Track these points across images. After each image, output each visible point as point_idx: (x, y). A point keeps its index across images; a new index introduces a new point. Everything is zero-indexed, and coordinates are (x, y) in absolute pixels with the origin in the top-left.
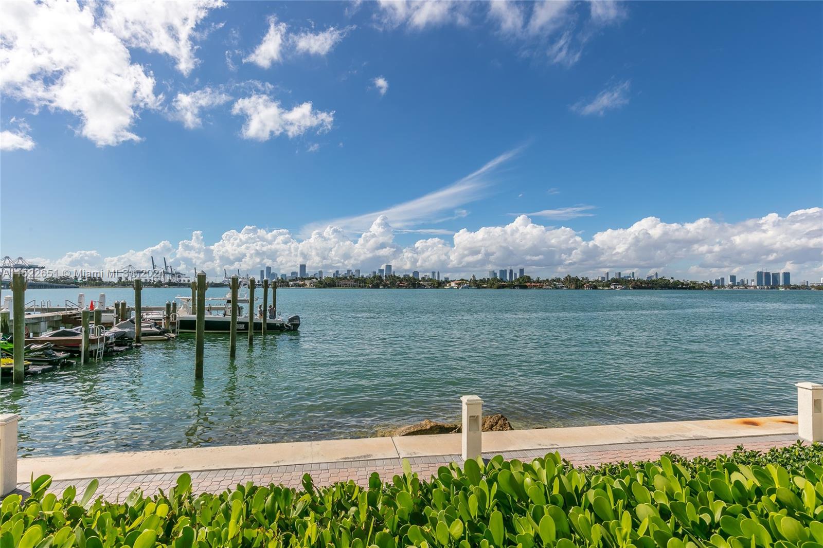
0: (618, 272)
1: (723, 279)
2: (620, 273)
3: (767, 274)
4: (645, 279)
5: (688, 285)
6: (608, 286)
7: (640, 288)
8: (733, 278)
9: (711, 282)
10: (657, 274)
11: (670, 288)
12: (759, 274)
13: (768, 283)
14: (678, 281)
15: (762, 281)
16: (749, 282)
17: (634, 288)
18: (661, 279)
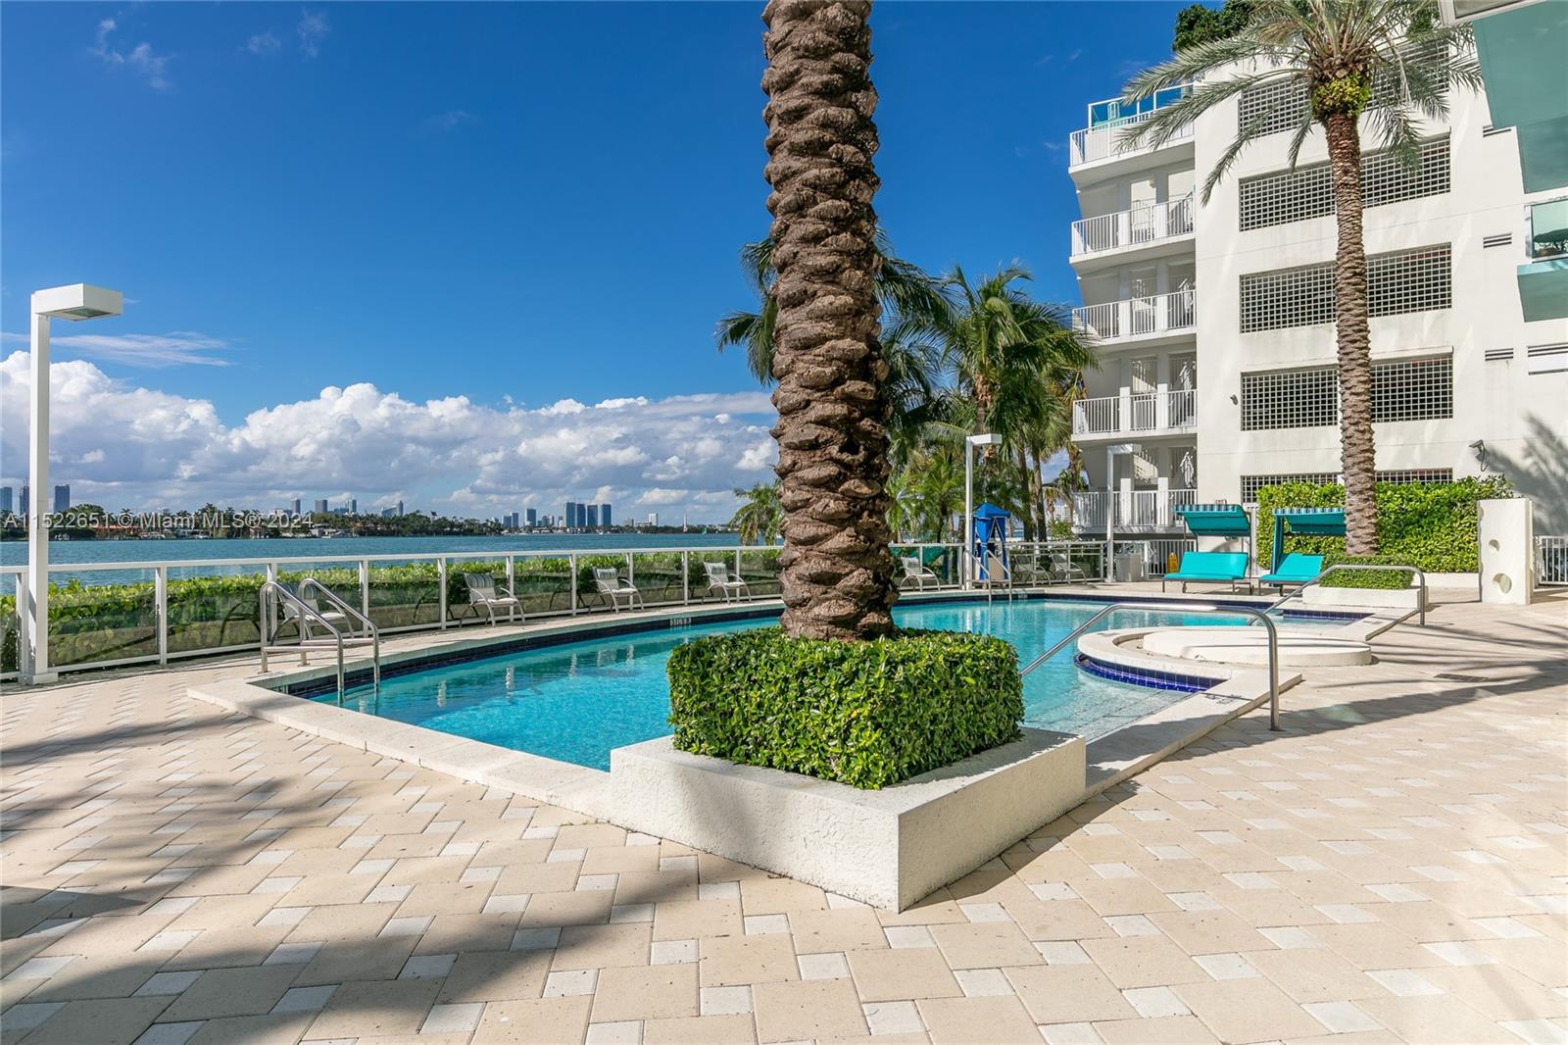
0: (321, 499)
1: (516, 516)
2: (325, 502)
3: (581, 507)
4: (380, 515)
5: (460, 526)
6: (305, 529)
7: (373, 533)
8: (532, 514)
9: (497, 520)
10: (401, 504)
11: (429, 534)
12: (570, 506)
13: (581, 523)
14: (444, 518)
15: (573, 520)
16: (556, 520)
17: (361, 534)
18: (414, 515)
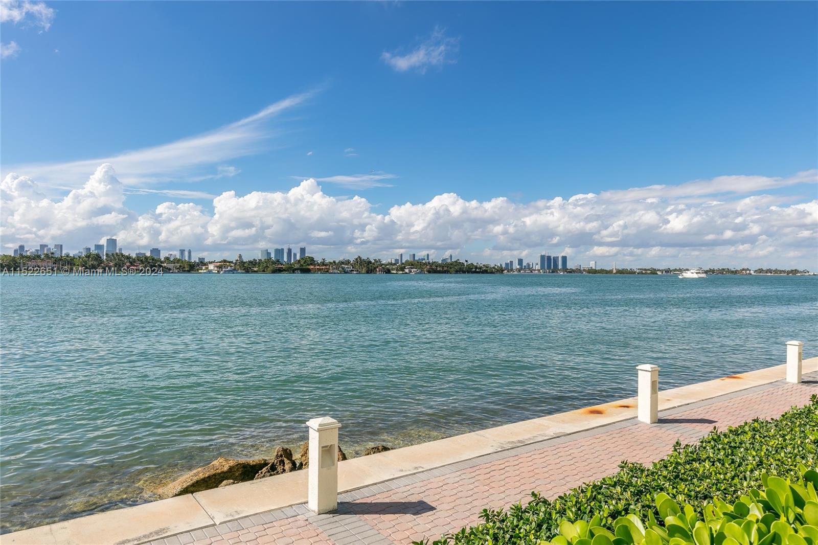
0: (412, 253)
1: (511, 262)
2: (414, 255)
3: (549, 258)
4: (440, 262)
5: (480, 268)
6: (403, 269)
7: (435, 272)
8: (520, 261)
9: (501, 265)
10: (451, 256)
11: (464, 272)
12: (543, 257)
13: (549, 267)
14: (472, 264)
15: (544, 265)
16: (534, 265)
17: (429, 272)
18: (456, 262)
